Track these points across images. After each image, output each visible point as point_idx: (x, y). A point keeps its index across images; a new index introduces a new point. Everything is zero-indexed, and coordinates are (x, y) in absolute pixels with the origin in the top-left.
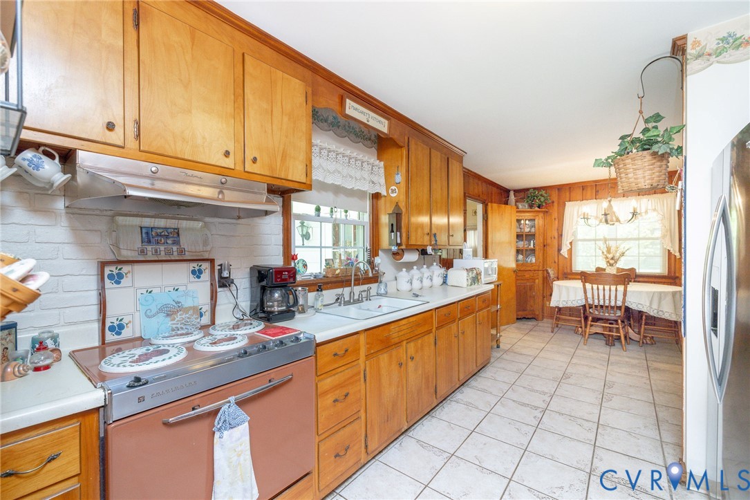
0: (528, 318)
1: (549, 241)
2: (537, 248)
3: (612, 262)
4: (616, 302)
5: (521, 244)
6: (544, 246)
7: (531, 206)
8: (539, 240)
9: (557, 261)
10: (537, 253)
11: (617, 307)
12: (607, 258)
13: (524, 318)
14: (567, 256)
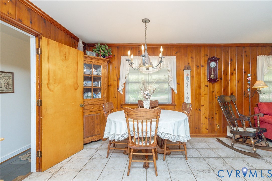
0: (96, 141)
1: (112, 82)
2: (102, 87)
3: (147, 97)
4: (151, 133)
5: (89, 84)
6: (109, 86)
7: (98, 55)
8: (104, 81)
9: (116, 97)
10: (102, 90)
11: (151, 137)
12: (144, 94)
13: (93, 142)
14: (122, 93)
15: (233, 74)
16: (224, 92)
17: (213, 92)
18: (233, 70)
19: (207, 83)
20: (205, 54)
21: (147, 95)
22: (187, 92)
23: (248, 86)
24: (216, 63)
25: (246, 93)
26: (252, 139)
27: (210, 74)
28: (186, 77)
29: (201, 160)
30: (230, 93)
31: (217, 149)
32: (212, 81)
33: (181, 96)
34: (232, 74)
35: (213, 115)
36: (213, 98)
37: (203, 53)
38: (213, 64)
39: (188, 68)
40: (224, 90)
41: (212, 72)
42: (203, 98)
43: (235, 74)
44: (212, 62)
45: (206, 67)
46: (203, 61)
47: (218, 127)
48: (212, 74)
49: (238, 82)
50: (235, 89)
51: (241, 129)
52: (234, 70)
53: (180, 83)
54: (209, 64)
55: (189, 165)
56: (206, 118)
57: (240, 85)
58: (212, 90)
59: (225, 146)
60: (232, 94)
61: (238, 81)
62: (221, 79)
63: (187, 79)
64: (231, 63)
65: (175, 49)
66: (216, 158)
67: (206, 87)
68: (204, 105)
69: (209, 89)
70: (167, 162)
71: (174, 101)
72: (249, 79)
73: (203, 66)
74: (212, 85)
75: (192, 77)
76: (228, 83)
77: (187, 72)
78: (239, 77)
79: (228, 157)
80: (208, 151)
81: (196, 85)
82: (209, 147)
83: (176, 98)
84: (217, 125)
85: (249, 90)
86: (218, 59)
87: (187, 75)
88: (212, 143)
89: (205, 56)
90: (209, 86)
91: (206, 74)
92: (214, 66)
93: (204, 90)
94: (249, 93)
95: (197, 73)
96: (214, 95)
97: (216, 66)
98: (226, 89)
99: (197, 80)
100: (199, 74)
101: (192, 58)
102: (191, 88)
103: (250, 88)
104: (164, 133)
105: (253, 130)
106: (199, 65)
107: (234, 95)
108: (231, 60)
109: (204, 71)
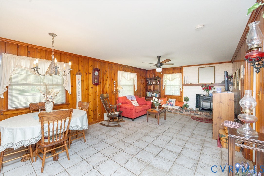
3: (51, 100)
4: (64, 129)
11: (64, 132)
14: (3, 97)
16: (102, 91)
17: (96, 92)
18: (107, 77)
19: (93, 86)
20: (91, 65)
21: (50, 98)
22: (79, 93)
23: (114, 88)
24: (98, 72)
25: (113, 91)
26: (117, 118)
27: (95, 80)
28: (78, 80)
29: (94, 138)
30: (105, 92)
31: (101, 129)
32: (96, 84)
33: (74, 96)
34: (106, 80)
35: (96, 108)
36: (96, 96)
37: (90, 64)
38: (96, 73)
39: (79, 74)
40: (102, 90)
41: (96, 78)
42: (90, 96)
43: (108, 80)
44: (96, 72)
45: (92, 74)
46: (90, 70)
47: (99, 115)
48: (96, 79)
50: (108, 89)
51: (113, 114)
53: (73, 86)
54: (94, 73)
55: (88, 144)
56: (92, 111)
57: (110, 87)
58: (95, 91)
59: (105, 126)
60: (106, 93)
61: (109, 84)
62: (101, 83)
63: (79, 83)
64: (106, 73)
65: (69, 57)
66: (102, 134)
67: (92, 89)
68: (90, 102)
69: (94, 90)
70: (72, 149)
71: (68, 101)
72: (115, 84)
73: (90, 73)
74: (95, 87)
75: (82, 81)
76: (104, 86)
77: (79, 77)
78: (110, 82)
79: (107, 131)
80: (96, 132)
81: (85, 87)
82: (96, 130)
83: (70, 98)
84: (99, 114)
85: (114, 90)
86: (99, 70)
87: (79, 79)
88: (97, 127)
89: (91, 66)
90: (94, 88)
91: (92, 79)
92: (97, 75)
93: (91, 91)
94: (115, 92)
95: (86, 78)
96: (97, 94)
97: (98, 75)
98: (103, 90)
99: (86, 84)
100: (87, 79)
101: (82, 66)
102: (82, 89)
103: (115, 89)
104: (74, 126)
105: (117, 113)
106: (87, 72)
107: (107, 93)
108: (106, 71)
109: (90, 77)
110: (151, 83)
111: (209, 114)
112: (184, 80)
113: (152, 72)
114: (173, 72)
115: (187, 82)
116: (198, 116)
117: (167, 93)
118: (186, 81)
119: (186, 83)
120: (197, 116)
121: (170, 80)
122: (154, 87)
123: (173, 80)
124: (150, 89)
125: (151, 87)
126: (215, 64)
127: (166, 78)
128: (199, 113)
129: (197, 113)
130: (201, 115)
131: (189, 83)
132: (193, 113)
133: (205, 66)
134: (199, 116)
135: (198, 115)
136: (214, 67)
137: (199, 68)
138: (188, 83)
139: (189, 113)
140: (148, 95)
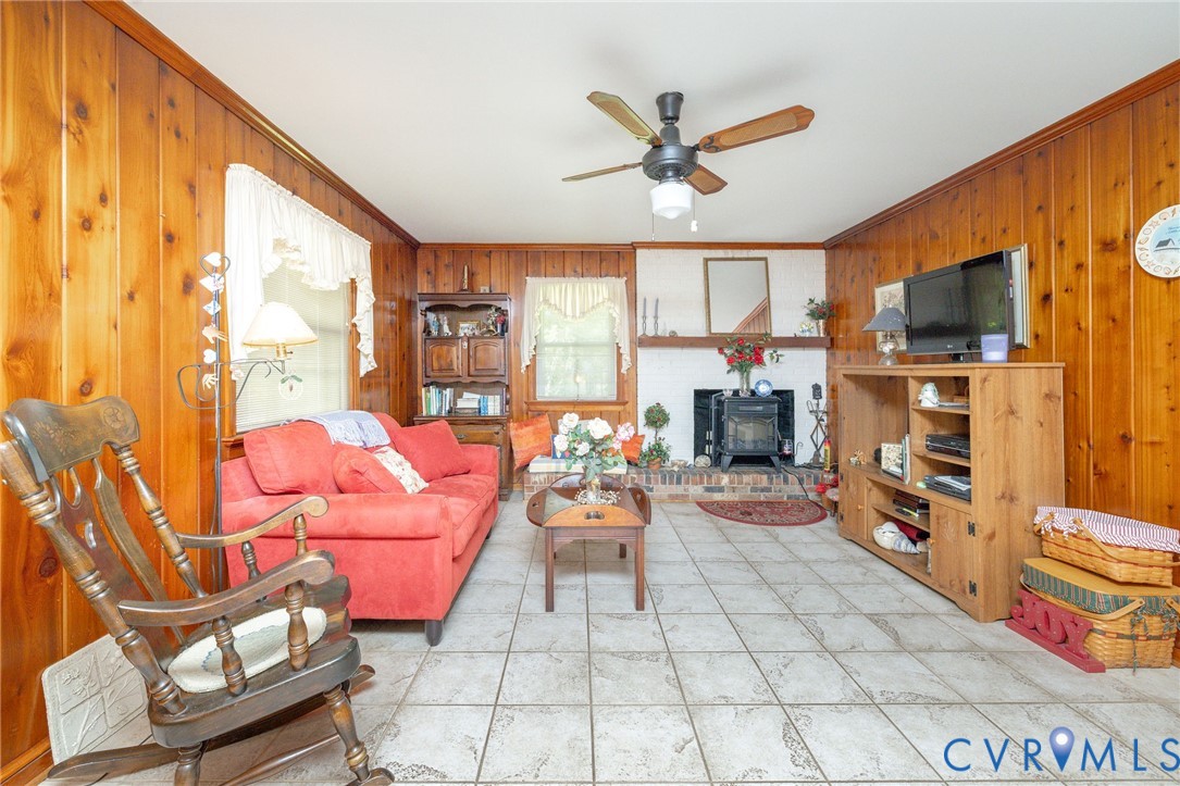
15: (96, 226)
34: (84, 225)
43: (108, 228)
49: (131, 297)
52: (103, 199)
61: (128, 289)
64: (81, 132)
110: (446, 329)
111: (765, 477)
112: (644, 317)
113: (446, 259)
114: (579, 270)
115: (656, 329)
116: (720, 494)
117: (547, 391)
118: (650, 321)
119: (650, 333)
120: (717, 497)
121: (569, 312)
122: (470, 356)
123: (583, 313)
124: (440, 370)
125: (449, 352)
126: (768, 251)
127: (546, 301)
128: (725, 480)
129: (719, 481)
130: (734, 489)
131: (665, 329)
132: (702, 483)
133: (730, 253)
134: (726, 495)
135: (721, 490)
136: (765, 259)
137: (706, 260)
138: (659, 334)
139: (678, 490)
140: (428, 407)
